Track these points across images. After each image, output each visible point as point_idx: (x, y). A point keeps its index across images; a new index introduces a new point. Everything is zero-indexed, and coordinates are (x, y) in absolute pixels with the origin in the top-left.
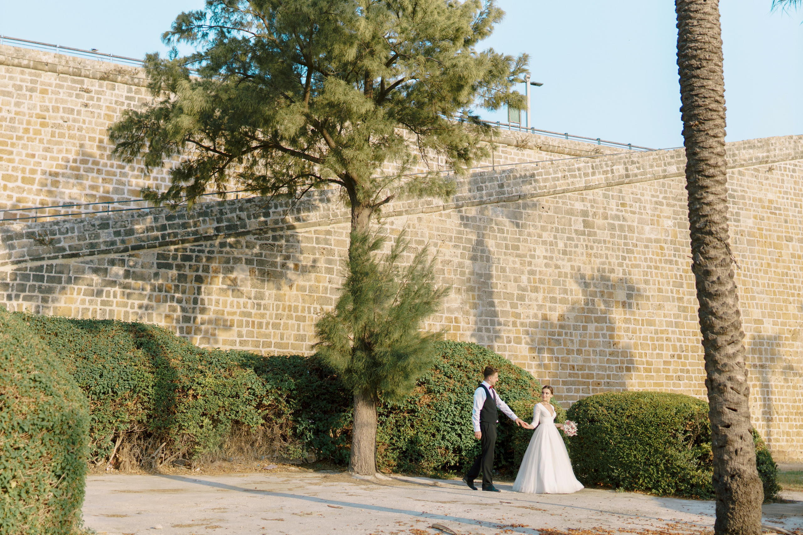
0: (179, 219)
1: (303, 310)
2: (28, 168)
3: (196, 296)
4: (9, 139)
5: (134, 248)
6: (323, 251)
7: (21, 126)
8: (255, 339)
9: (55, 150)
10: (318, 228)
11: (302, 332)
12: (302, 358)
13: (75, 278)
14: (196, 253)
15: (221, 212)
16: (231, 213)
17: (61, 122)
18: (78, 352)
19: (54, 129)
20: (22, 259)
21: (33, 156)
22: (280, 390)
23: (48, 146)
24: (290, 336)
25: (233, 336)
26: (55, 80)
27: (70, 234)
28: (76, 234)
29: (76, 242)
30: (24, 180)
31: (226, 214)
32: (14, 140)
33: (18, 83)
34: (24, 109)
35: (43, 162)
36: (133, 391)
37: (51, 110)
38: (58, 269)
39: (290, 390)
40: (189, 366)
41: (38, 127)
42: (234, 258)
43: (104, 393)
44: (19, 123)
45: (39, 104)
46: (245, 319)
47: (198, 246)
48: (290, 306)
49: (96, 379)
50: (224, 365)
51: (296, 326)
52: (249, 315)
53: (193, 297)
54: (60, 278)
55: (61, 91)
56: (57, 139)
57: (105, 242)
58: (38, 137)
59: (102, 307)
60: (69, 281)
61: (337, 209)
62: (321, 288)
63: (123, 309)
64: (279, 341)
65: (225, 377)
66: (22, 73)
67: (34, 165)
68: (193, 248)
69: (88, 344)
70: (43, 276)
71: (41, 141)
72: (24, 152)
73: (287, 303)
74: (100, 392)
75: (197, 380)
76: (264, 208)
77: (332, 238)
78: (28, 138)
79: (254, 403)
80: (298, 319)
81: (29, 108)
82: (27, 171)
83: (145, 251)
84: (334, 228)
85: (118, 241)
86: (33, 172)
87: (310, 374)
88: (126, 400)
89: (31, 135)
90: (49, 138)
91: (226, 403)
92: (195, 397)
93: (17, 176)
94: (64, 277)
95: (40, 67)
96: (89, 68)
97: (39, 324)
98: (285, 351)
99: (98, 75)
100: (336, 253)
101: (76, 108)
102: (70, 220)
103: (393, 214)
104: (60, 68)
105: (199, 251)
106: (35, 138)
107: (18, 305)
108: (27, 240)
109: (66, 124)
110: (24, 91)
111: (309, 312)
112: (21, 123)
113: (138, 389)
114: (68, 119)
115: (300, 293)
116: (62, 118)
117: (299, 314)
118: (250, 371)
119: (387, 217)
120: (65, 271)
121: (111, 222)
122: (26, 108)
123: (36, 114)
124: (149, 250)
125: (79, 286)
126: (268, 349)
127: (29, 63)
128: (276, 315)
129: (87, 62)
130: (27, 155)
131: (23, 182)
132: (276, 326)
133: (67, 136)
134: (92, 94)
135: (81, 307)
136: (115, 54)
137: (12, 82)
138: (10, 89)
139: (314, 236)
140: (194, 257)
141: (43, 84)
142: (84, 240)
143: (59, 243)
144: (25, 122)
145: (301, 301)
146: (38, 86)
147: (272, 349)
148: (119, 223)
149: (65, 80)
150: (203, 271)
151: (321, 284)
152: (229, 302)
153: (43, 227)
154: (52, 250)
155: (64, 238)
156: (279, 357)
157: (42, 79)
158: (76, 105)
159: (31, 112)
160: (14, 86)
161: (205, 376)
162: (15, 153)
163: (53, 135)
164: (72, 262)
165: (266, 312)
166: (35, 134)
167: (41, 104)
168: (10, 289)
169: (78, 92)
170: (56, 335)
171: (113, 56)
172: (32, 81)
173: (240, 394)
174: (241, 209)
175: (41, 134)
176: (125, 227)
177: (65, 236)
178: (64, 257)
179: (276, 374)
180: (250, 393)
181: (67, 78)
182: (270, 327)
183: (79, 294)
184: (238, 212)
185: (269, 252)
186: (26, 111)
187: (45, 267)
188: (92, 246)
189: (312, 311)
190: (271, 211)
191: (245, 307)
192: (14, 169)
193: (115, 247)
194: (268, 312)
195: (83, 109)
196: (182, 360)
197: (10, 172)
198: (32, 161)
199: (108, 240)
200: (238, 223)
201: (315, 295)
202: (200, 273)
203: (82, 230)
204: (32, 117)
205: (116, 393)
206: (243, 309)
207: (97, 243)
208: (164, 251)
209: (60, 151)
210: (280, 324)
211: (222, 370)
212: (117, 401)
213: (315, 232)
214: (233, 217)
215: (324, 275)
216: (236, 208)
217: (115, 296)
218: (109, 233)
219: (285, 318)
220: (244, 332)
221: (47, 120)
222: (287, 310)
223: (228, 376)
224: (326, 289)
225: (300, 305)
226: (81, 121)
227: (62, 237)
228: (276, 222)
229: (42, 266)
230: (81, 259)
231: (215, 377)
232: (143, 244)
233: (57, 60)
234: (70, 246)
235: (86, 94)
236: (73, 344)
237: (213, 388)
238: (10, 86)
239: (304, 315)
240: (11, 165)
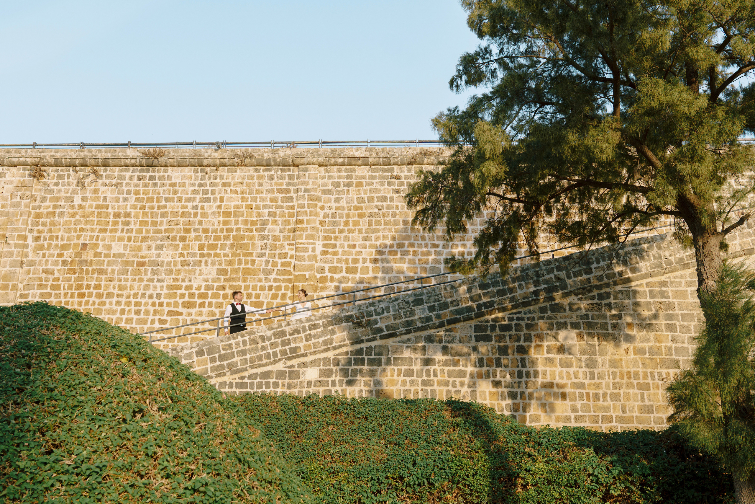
0: (493, 286)
1: (645, 376)
2: (350, 258)
3: (520, 368)
4: (332, 233)
5: (450, 322)
6: (660, 305)
7: (342, 220)
8: (593, 413)
9: (373, 238)
10: (650, 280)
11: (647, 403)
12: (653, 433)
13: (394, 358)
14: (516, 322)
15: (538, 275)
16: (548, 274)
17: (376, 210)
18: (389, 438)
19: (370, 218)
20: (342, 343)
21: (354, 246)
22: (630, 475)
23: (366, 235)
24: (633, 407)
25: (567, 411)
26: (368, 172)
27: (386, 314)
28: (392, 313)
29: (392, 322)
30: (348, 270)
31: (543, 275)
32: (337, 234)
33: (336, 180)
34: (343, 203)
35: (363, 250)
36: (452, 481)
37: (366, 201)
38: (377, 350)
39: (644, 475)
40: (514, 449)
41: (357, 218)
42: (557, 323)
43: (419, 485)
44: (340, 218)
45: (355, 197)
46: (577, 391)
47: (516, 313)
48: (629, 373)
49: (409, 469)
50: (556, 446)
51: (639, 396)
52: (582, 386)
53: (516, 370)
54: (380, 360)
55: (374, 181)
56: (374, 227)
57: (421, 318)
58: (358, 227)
59: (424, 388)
60: (388, 362)
61: (670, 255)
62: (663, 349)
63: (445, 389)
64: (621, 414)
65: (559, 461)
66: (339, 171)
67: (356, 255)
68: (511, 316)
69: (399, 427)
70: (364, 359)
71: (360, 231)
72: (346, 244)
73: (625, 370)
74: (415, 484)
75: (524, 466)
76: (584, 264)
77: (669, 290)
78: (348, 230)
79: (599, 494)
80: (641, 387)
81: (347, 202)
82: (350, 261)
83: (461, 324)
84: (669, 278)
85: (433, 316)
86: (356, 261)
87: (668, 452)
88: (445, 492)
89: (351, 226)
90: (367, 227)
91: (564, 494)
92: (524, 487)
93: (342, 267)
94: (384, 358)
95: (354, 162)
96: (397, 155)
97: (348, 407)
98: (629, 425)
99: (406, 161)
100: (676, 306)
101: (389, 196)
102: (384, 299)
103: (742, 253)
104: (371, 160)
105: (518, 319)
106: (355, 229)
107: (342, 390)
108: (346, 324)
109: (381, 212)
110: (342, 187)
111: (653, 378)
112: (341, 217)
113: (456, 479)
114: (383, 206)
115: (638, 357)
116: (377, 206)
117: (641, 381)
118: (589, 452)
119: (734, 258)
120: (384, 353)
121: (424, 298)
122: (345, 202)
123: (354, 207)
124: (465, 323)
125: (399, 367)
126: (609, 425)
127: (344, 160)
128: (614, 384)
129: (395, 151)
130: (349, 246)
131: (347, 272)
132: (615, 397)
133: (383, 223)
134: (402, 180)
135: (403, 388)
136: (420, 139)
137: (330, 181)
138: (330, 187)
139: (647, 290)
140: (513, 326)
141: (357, 177)
142: (399, 319)
143: (376, 324)
144: (344, 216)
145: (641, 365)
146: (354, 180)
147: (614, 424)
148: (433, 298)
149: (377, 171)
150: (525, 340)
151: (663, 345)
152: (557, 373)
153: (360, 309)
154: (370, 332)
155: (381, 318)
156: (623, 433)
157: (357, 174)
158: (389, 193)
159: (349, 205)
160: (333, 183)
161: (534, 461)
162: (338, 246)
163: (370, 224)
164: (390, 342)
165: (601, 381)
166: (354, 225)
167: (358, 196)
168: (334, 375)
169: (389, 180)
170: (366, 419)
171: (419, 142)
172: (348, 177)
173: (580, 482)
174: (559, 269)
175: (359, 225)
176: (439, 301)
177: (381, 316)
178: (382, 338)
179: (623, 455)
180: (592, 481)
181: (378, 168)
182: (608, 398)
183: (399, 375)
184: (556, 272)
185: (596, 313)
186: (345, 205)
187: (365, 349)
188: (408, 324)
189: (656, 377)
190: (593, 266)
191: (576, 378)
192: (339, 261)
193: (431, 323)
194: (603, 382)
195: (395, 195)
196: (506, 441)
197: (335, 264)
198: (354, 251)
199: (423, 316)
200: (558, 284)
201: (658, 357)
202: (522, 343)
203: (397, 308)
204: (350, 210)
205: (432, 484)
206: (574, 380)
207: (412, 320)
208: (481, 322)
209: (377, 238)
210: (619, 394)
211: (554, 453)
212: (435, 493)
213: (647, 284)
214: (551, 278)
215: (664, 333)
216: (553, 268)
217: (435, 375)
218: (424, 309)
219: (624, 386)
220: (579, 407)
221: (364, 211)
222: (625, 377)
223: (563, 460)
224: (670, 349)
225: (641, 370)
226: (395, 206)
227: (378, 317)
228: (600, 278)
229: (362, 349)
230: (398, 339)
231: (547, 462)
232: (458, 316)
233: (368, 153)
234: (386, 326)
235: (396, 181)
236: (383, 428)
237: (546, 475)
238: (330, 185)
239: (646, 382)
240: (336, 257)
